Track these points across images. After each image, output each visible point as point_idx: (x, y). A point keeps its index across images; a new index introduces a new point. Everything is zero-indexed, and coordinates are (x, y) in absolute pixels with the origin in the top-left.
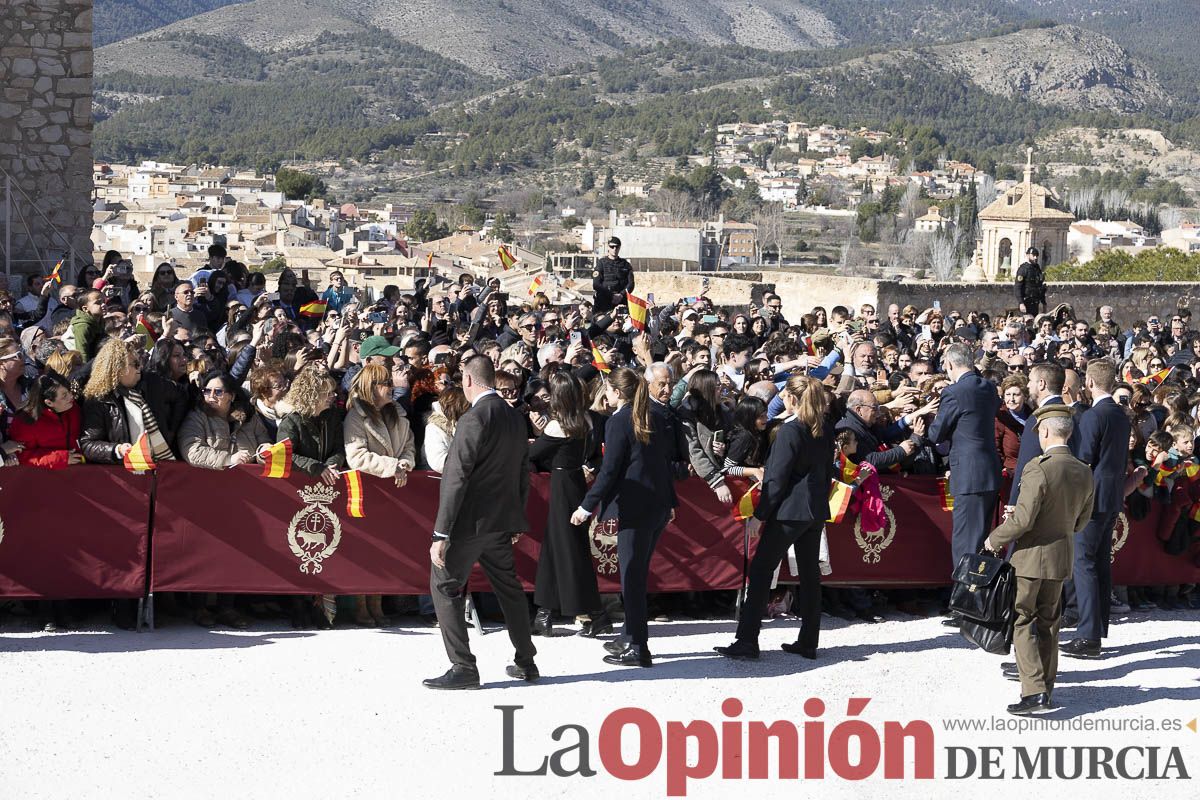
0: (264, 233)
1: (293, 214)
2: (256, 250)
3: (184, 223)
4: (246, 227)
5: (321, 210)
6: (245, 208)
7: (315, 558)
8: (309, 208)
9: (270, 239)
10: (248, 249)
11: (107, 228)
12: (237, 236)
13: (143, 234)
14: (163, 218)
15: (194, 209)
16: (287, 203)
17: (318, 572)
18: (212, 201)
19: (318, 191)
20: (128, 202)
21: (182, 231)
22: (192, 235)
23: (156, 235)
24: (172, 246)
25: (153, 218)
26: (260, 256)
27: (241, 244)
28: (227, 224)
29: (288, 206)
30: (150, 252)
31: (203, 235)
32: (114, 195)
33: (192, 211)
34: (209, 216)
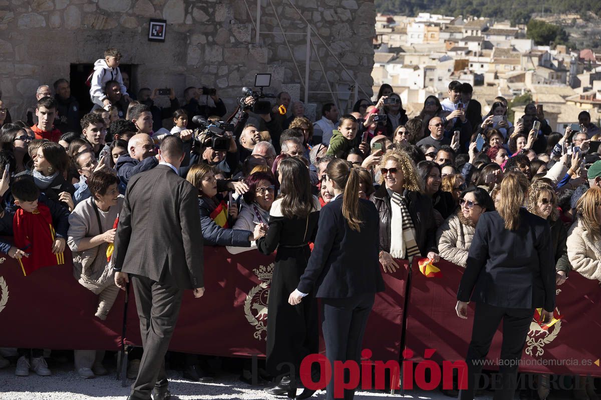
0: (515, 73)
1: (540, 57)
2: (509, 87)
3: (451, 64)
4: (501, 68)
5: (564, 55)
6: (500, 52)
7: (538, 343)
8: (554, 53)
9: (520, 78)
10: (502, 85)
11: (390, 67)
12: (492, 75)
13: (417, 72)
14: (434, 59)
15: (459, 52)
16: (535, 48)
17: (540, 354)
18: (474, 46)
19: (562, 39)
20: (406, 46)
21: (449, 70)
22: (457, 73)
23: (428, 73)
24: (440, 82)
25: (426, 59)
26: (511, 92)
27: (496, 81)
28: (485, 65)
29: (535, 51)
30: (423, 87)
31: (465, 73)
32: (395, 41)
33: (457, 54)
34: (471, 58)
